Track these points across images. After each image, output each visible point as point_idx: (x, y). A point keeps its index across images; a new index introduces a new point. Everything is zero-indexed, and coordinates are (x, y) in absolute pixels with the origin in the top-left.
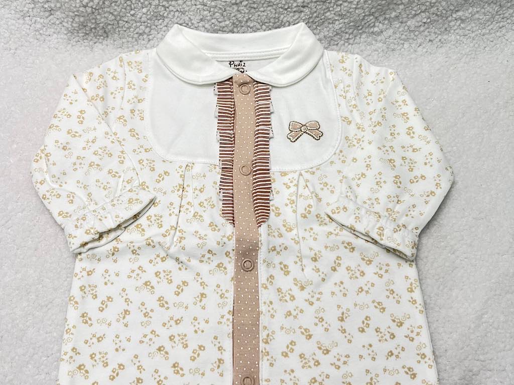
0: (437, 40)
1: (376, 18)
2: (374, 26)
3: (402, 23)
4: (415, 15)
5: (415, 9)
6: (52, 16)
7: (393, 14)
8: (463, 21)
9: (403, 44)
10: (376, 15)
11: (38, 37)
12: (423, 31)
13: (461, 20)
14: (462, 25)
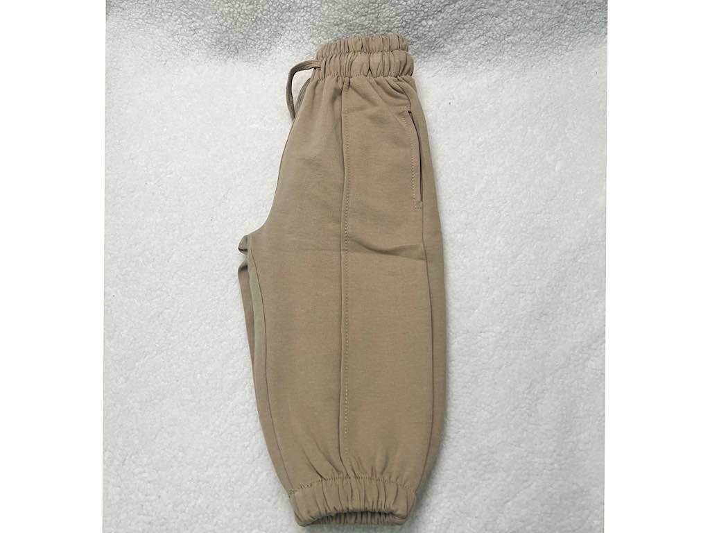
0: (494, 59)
1: (445, 40)
2: (443, 47)
3: (465, 44)
4: (476, 38)
5: (475, 32)
6: (195, 35)
7: (458, 37)
8: (514, 44)
9: (467, 62)
10: (445, 37)
11: (184, 51)
12: (483, 52)
13: (512, 43)
14: (513, 48)
